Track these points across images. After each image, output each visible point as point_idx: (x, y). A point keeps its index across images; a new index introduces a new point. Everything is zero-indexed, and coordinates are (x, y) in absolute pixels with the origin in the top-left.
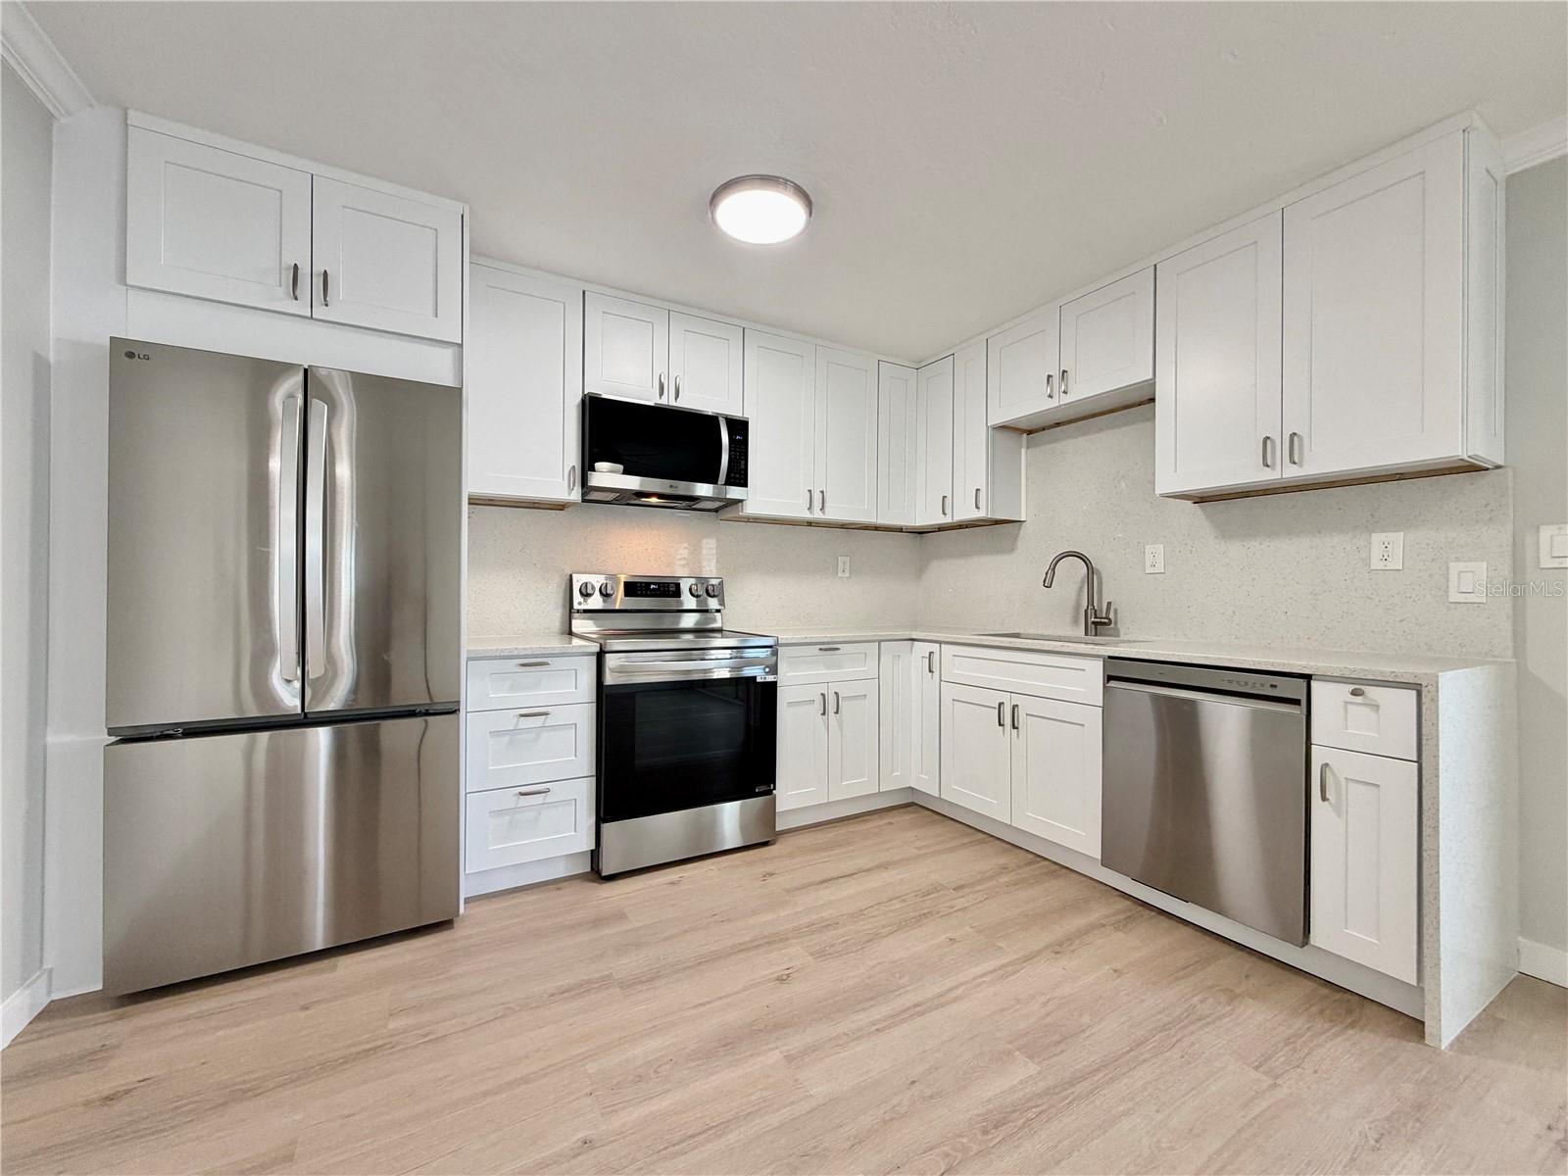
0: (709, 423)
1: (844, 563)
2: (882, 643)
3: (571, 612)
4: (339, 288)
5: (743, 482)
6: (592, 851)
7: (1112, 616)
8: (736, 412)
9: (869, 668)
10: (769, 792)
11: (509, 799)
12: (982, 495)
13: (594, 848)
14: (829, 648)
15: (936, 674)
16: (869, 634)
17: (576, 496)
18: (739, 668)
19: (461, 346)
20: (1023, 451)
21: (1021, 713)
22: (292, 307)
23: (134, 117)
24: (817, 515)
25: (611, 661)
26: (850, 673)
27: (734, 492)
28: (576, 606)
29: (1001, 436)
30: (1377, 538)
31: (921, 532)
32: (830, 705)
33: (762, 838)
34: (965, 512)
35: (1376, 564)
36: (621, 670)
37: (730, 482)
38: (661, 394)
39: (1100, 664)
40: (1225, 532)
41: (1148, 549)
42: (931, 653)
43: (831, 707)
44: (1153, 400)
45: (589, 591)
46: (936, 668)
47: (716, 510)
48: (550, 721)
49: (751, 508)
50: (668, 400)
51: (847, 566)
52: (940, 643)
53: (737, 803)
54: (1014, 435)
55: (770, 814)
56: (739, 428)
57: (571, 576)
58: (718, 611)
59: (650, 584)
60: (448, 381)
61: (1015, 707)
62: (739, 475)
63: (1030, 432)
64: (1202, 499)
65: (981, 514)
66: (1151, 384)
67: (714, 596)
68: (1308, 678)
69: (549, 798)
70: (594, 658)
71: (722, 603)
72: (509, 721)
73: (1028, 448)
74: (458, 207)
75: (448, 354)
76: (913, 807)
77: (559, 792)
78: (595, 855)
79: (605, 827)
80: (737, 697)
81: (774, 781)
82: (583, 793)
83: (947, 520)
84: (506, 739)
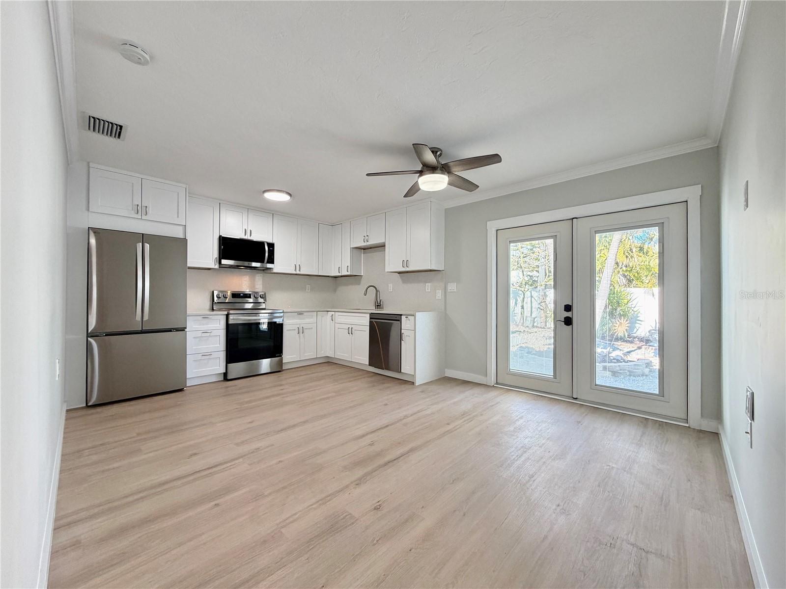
0: (261, 244)
1: (308, 287)
2: (318, 313)
3: (213, 303)
4: (150, 211)
5: (273, 263)
6: (224, 373)
7: (381, 303)
8: (270, 241)
9: (313, 320)
10: (281, 356)
11: (199, 357)
12: (349, 267)
13: (225, 372)
14: (300, 313)
15: (334, 321)
16: (314, 310)
17: (217, 267)
18: (272, 319)
19: (185, 226)
20: (362, 255)
21: (353, 329)
22: (136, 216)
23: (91, 165)
24: (298, 272)
25: (231, 317)
26: (307, 321)
27: (269, 266)
28: (215, 301)
29: (355, 250)
30: (427, 284)
31: (336, 277)
32: (300, 331)
33: (278, 370)
34: (345, 273)
35: (427, 291)
36: (233, 319)
37: (268, 262)
38: (245, 235)
39: (369, 315)
40: (404, 282)
41: (389, 285)
42: (332, 315)
43: (301, 331)
44: (385, 246)
45: (220, 296)
46: (334, 319)
47: (263, 270)
48: (212, 334)
49: (275, 271)
50: (247, 237)
51: (310, 288)
52: (335, 312)
53: (269, 359)
54: (360, 250)
55: (281, 363)
56: (271, 246)
57: (213, 292)
58: (264, 303)
59: (240, 294)
60: (182, 236)
61: (352, 328)
62: (271, 260)
63: (364, 249)
64: (399, 273)
65: (348, 273)
66: (384, 243)
67: (262, 298)
68: (401, 315)
69: (211, 357)
70: (225, 316)
71: (265, 300)
72: (199, 334)
73: (363, 253)
74: (184, 186)
75: (181, 228)
76: (329, 362)
77: (215, 355)
78: (225, 374)
79: (229, 365)
80: (270, 339)
81: (282, 353)
82: (222, 356)
83: (340, 274)
84: (198, 339)
